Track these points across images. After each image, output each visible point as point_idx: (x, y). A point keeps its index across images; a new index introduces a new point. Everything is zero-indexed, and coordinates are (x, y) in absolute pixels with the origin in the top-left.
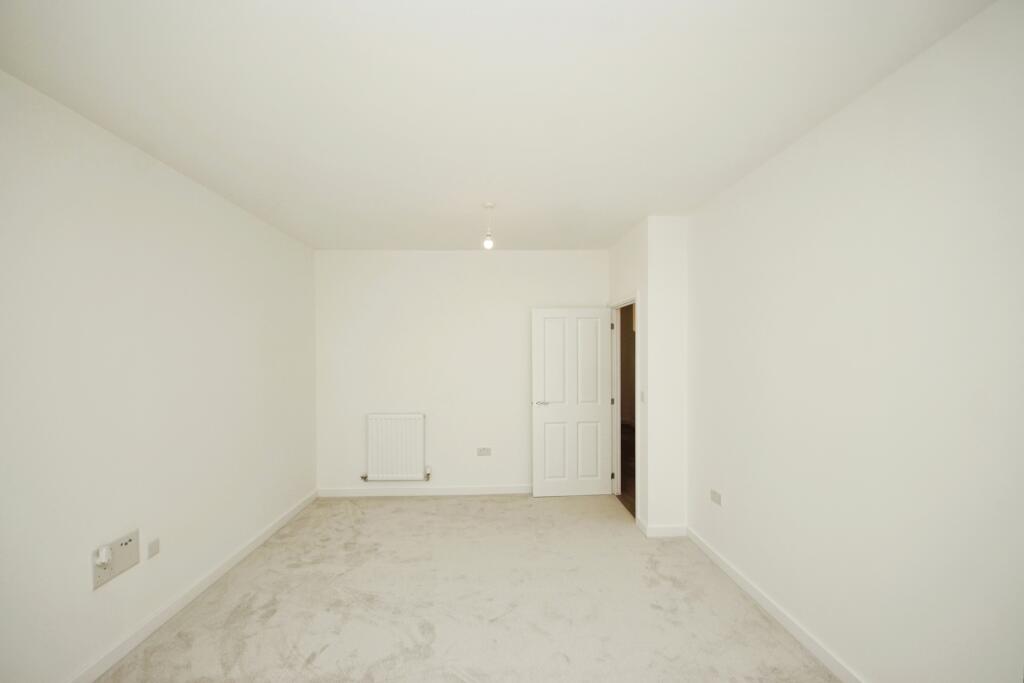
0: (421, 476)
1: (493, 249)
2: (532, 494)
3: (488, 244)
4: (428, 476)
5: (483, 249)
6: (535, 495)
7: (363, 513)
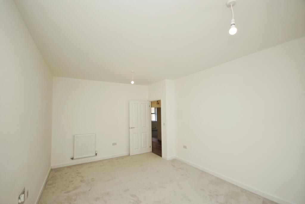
0: (94, 154)
1: (134, 84)
2: (129, 155)
3: (133, 82)
4: (96, 154)
5: (131, 84)
6: (130, 155)
7: (77, 170)
